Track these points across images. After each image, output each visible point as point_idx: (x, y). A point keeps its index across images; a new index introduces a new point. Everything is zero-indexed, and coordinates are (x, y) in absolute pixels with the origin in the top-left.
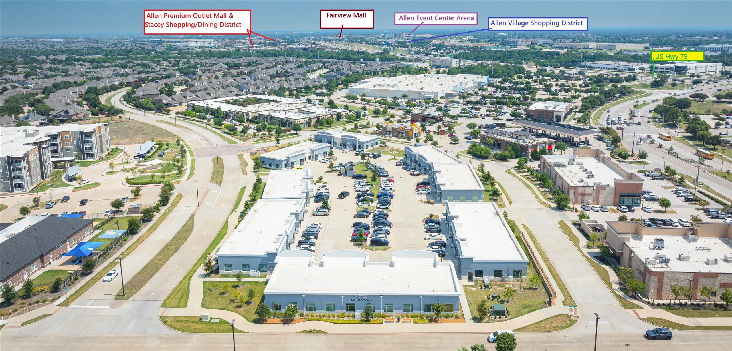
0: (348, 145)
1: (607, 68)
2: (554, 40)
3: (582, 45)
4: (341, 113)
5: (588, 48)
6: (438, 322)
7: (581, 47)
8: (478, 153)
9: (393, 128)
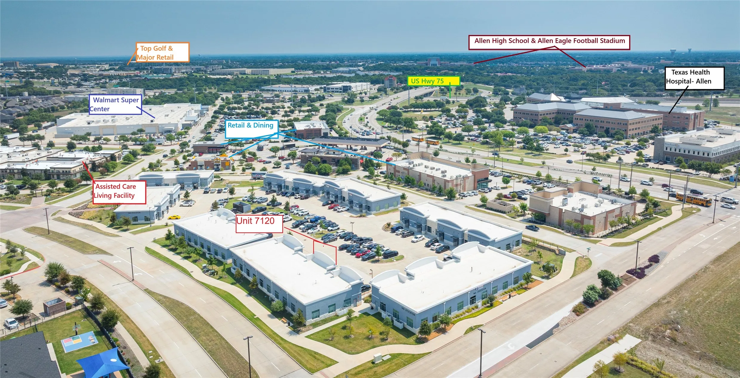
0: (186, 184)
1: (286, 91)
2: (206, 67)
3: (239, 71)
4: (115, 154)
5: (245, 74)
6: (529, 289)
7: (238, 73)
8: (323, 171)
9: (205, 162)
